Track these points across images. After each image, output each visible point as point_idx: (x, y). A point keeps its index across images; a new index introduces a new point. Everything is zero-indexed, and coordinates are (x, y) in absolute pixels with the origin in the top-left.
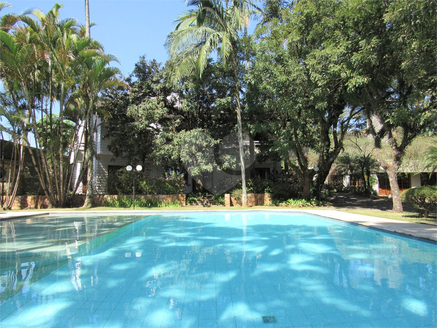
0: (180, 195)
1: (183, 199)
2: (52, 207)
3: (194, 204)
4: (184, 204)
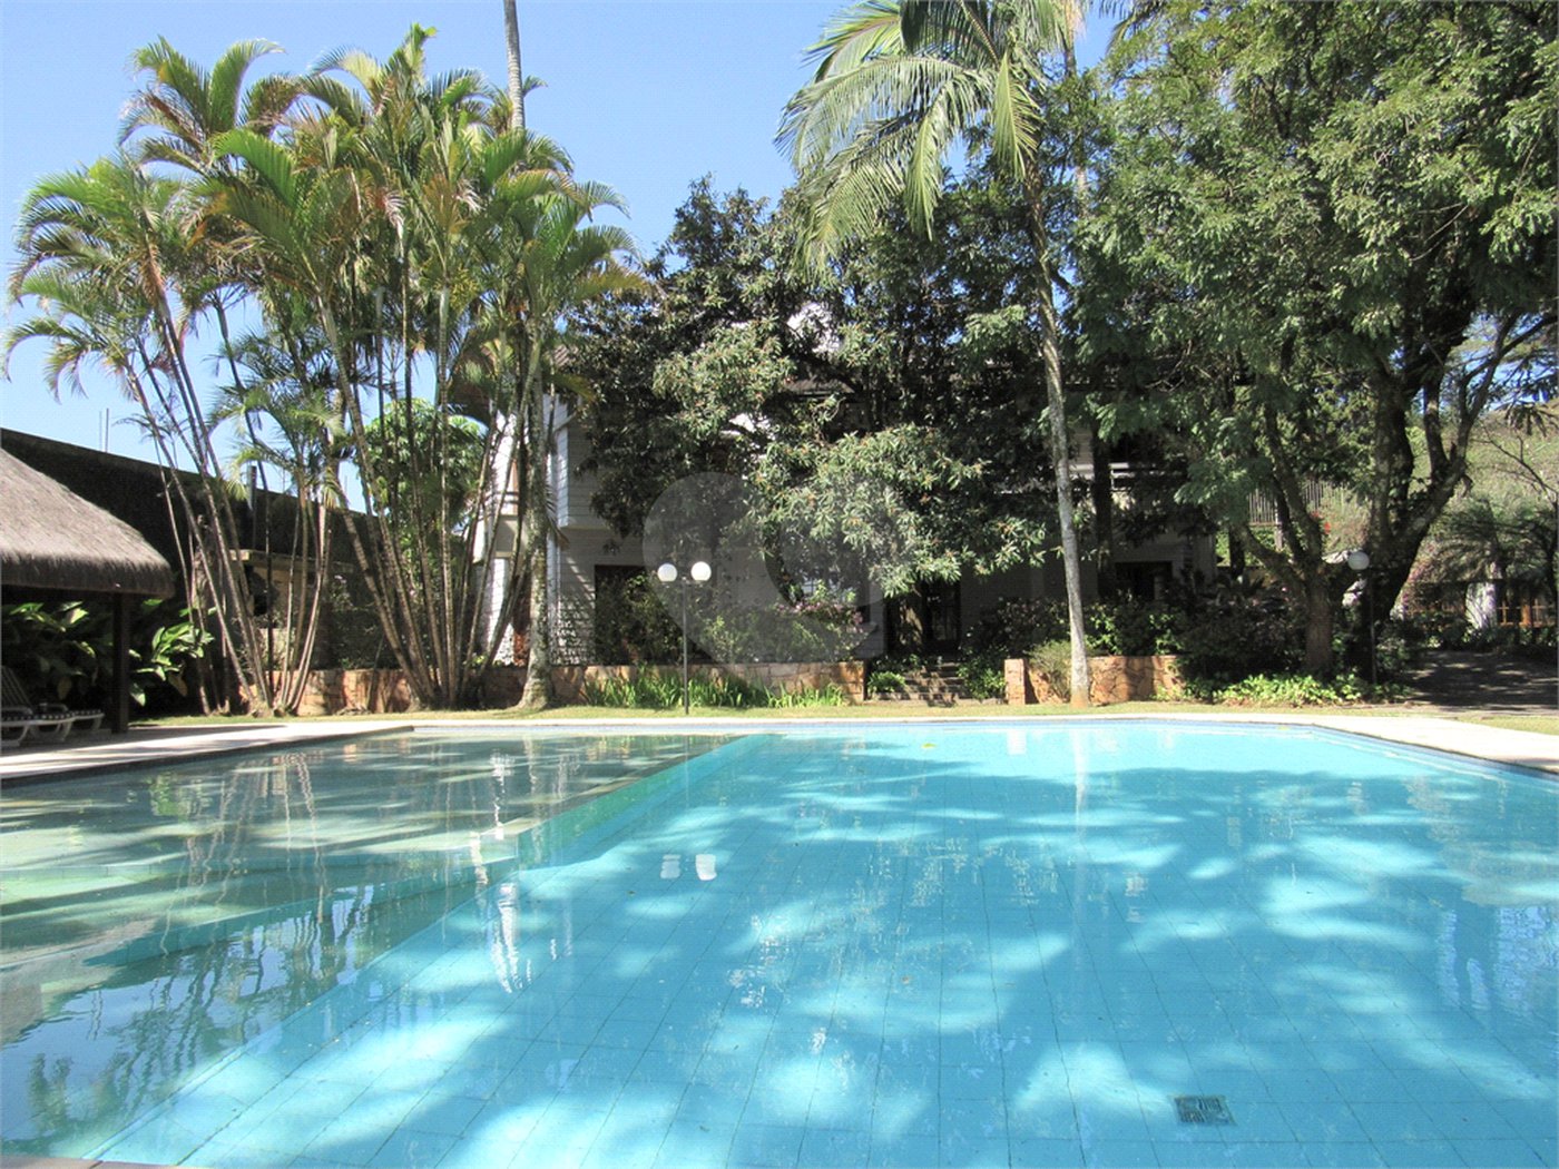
0: (843, 664)
1: (853, 679)
2: (422, 709)
3: (893, 696)
4: (859, 697)
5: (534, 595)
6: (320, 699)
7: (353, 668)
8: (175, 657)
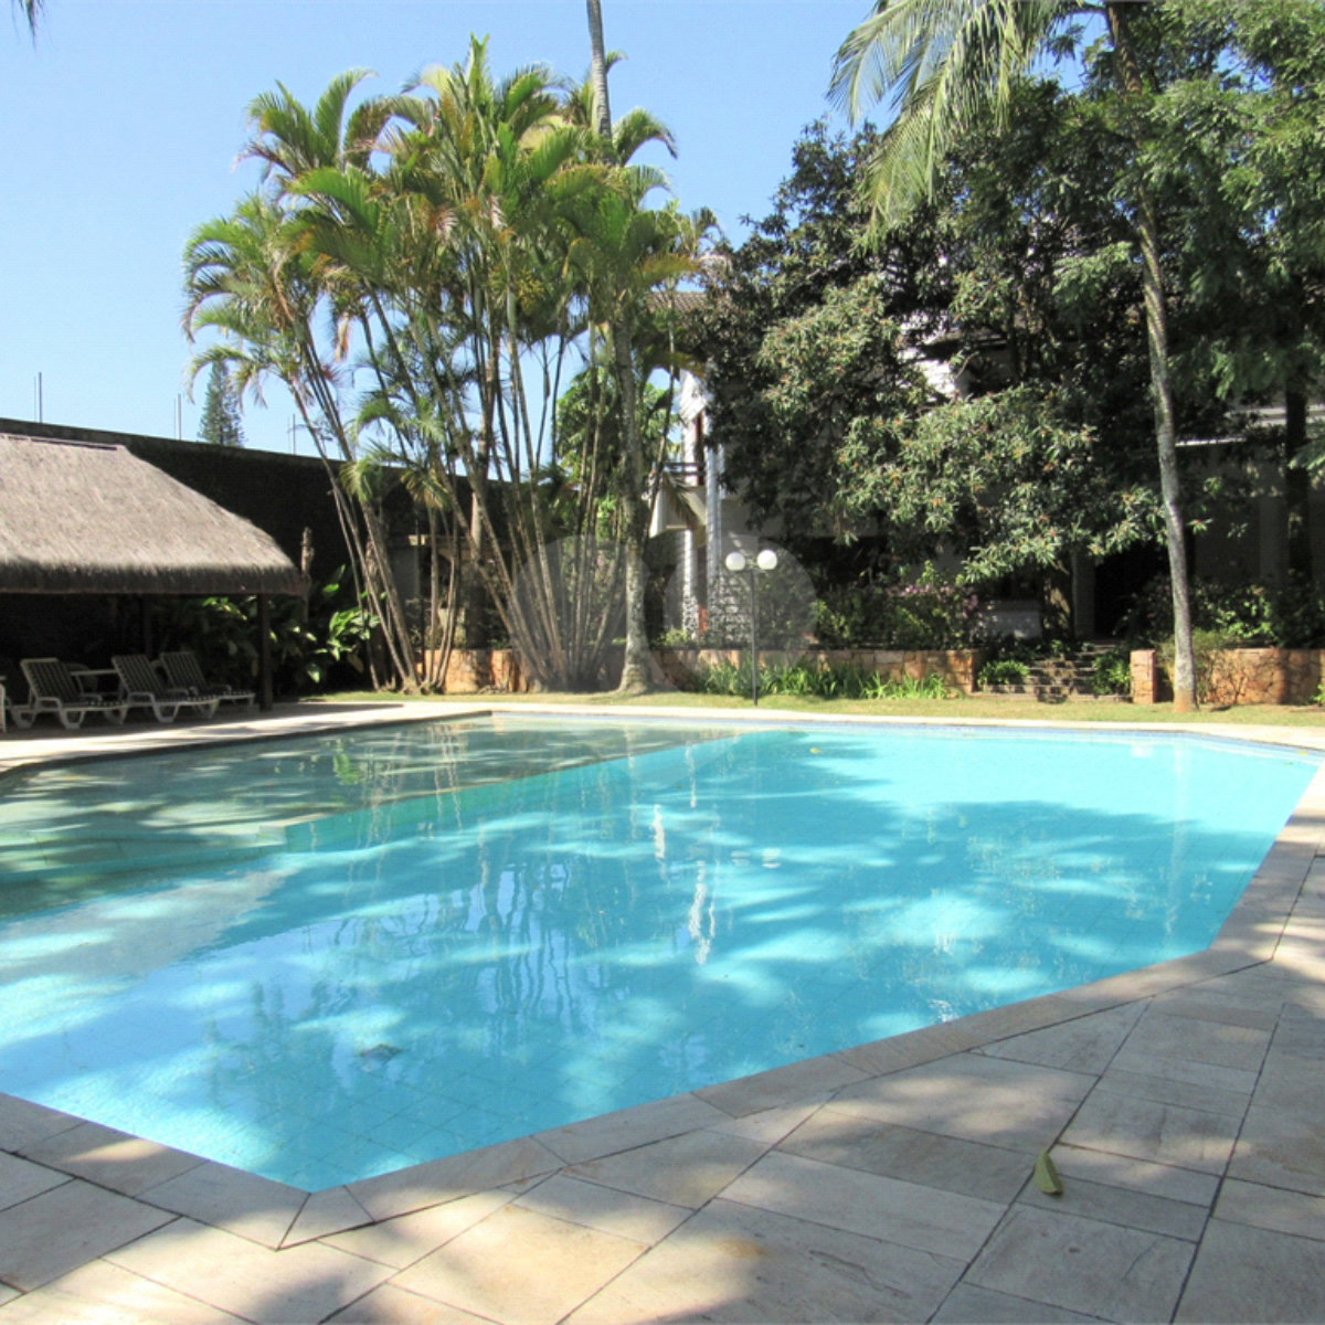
0: (951, 653)
1: (961, 669)
3: (1006, 688)
4: (969, 688)
5: (629, 582)
6: (473, 676)
7: (501, 648)
8: (348, 639)
